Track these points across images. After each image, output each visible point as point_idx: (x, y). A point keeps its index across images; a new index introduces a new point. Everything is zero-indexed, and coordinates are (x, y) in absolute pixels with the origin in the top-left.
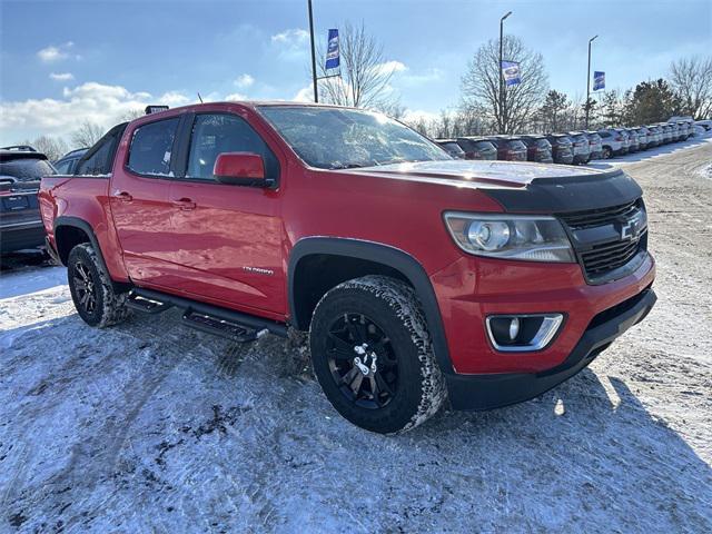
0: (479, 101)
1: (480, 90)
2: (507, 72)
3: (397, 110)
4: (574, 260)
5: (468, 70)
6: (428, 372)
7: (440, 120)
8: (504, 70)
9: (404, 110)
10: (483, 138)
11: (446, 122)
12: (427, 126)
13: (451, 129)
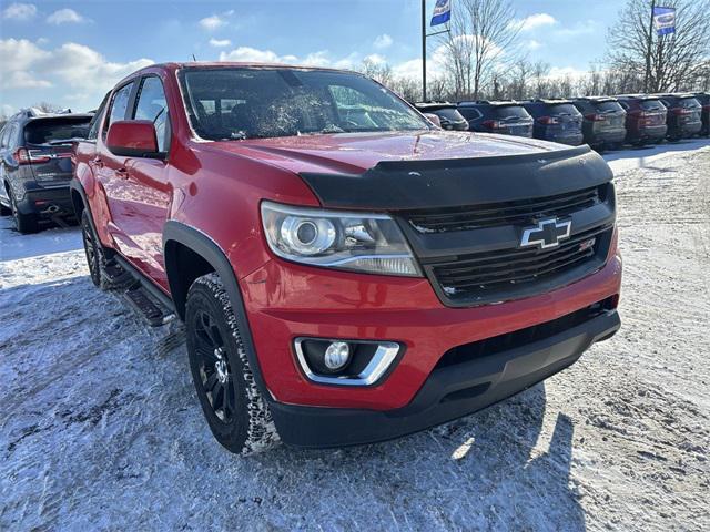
0: (628, 55)
1: (630, 42)
2: (659, 20)
3: (539, 67)
4: (421, 275)
5: (618, 19)
6: (254, 395)
7: (588, 77)
8: (656, 18)
9: (547, 66)
10: (610, 98)
11: (596, 79)
12: (573, 84)
13: (601, 87)
